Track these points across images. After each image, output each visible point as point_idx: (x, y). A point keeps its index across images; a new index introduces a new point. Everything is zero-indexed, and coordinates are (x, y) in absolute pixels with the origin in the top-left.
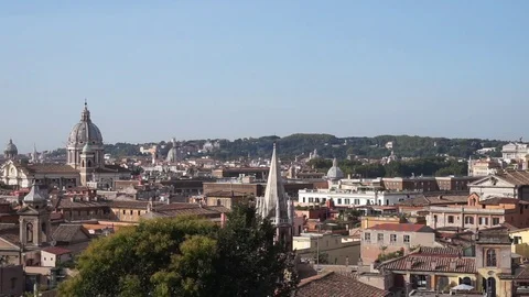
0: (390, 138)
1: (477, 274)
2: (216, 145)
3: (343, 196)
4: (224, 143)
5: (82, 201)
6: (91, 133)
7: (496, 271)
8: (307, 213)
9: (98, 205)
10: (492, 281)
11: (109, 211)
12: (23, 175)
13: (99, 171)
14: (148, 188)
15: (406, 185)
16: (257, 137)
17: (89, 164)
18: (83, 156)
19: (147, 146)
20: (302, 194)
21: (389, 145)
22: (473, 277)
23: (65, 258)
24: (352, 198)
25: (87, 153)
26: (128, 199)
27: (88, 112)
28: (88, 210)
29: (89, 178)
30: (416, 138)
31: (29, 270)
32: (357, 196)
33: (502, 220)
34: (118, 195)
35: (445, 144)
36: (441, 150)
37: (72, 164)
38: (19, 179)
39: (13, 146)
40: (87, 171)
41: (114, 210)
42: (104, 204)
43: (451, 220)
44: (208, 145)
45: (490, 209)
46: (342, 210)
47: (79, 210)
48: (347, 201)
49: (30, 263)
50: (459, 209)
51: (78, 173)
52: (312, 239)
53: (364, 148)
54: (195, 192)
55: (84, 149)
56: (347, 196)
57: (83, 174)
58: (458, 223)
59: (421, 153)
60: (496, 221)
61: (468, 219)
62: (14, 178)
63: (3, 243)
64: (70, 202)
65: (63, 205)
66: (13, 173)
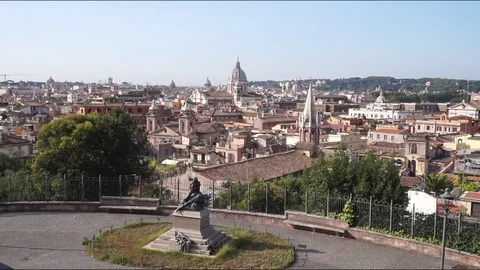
0: (428, 80)
1: (405, 158)
2: (324, 82)
3: (374, 113)
4: (328, 81)
5: (227, 111)
6: (240, 75)
7: (416, 156)
8: (349, 122)
9: (236, 114)
10: (414, 162)
11: (242, 118)
12: (203, 97)
13: (244, 96)
14: (264, 106)
15: (417, 107)
16: (348, 78)
17: (239, 92)
18: (236, 87)
19: (284, 82)
20: (351, 111)
21: (428, 84)
22: (403, 160)
23: (195, 141)
24: (379, 114)
25: (238, 86)
27: (239, 63)
28: (230, 117)
29: (238, 99)
30: (445, 79)
31: (176, 146)
32: (382, 113)
33: (459, 129)
35: (463, 84)
36: (460, 88)
37: (230, 92)
38: (202, 99)
39: (209, 81)
40: (238, 96)
42: (239, 114)
43: (428, 128)
44: (319, 82)
45: (453, 123)
46: (369, 121)
47: (225, 116)
48: (376, 116)
49: (177, 142)
50: (433, 122)
51: (232, 96)
52: (342, 136)
53: (412, 85)
54: (289, 109)
55: (236, 84)
56: (376, 113)
57: (235, 97)
58: (432, 130)
59: (447, 89)
60: (455, 130)
61: (438, 128)
62: (199, 98)
63: (170, 132)
64: (220, 112)
65: (216, 114)
66: (198, 96)
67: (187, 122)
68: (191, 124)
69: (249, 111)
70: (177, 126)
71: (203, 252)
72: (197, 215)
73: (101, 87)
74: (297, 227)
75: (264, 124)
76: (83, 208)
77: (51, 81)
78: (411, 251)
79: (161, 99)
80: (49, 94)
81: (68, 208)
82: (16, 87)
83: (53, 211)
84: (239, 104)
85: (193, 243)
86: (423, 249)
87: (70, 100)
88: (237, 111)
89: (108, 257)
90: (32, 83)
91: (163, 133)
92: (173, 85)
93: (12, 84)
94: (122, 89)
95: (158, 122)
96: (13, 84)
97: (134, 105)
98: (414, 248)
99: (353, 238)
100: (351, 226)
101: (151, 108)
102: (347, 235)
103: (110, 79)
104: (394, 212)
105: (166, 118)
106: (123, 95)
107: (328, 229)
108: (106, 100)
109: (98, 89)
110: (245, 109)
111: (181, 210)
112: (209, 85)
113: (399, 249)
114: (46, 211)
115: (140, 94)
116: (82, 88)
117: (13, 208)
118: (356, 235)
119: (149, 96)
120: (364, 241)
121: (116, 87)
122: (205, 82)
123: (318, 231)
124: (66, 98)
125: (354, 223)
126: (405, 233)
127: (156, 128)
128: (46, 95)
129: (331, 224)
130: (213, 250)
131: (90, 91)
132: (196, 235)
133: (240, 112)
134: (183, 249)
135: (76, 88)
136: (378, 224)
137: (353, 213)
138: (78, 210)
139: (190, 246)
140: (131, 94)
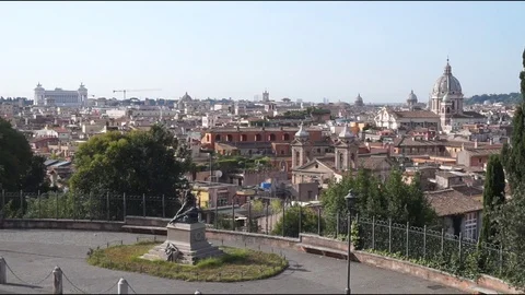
5: (422, 140)
6: (451, 85)
9: (435, 144)
11: (444, 149)
12: (393, 119)
13: (456, 116)
14: (482, 132)
17: (448, 111)
18: (443, 104)
25: (447, 102)
26: (463, 140)
27: (449, 68)
28: (426, 147)
29: (447, 122)
34: (456, 136)
37: (435, 111)
38: (390, 123)
39: (414, 96)
40: (446, 116)
41: (448, 149)
42: (441, 143)
47: (418, 147)
49: (326, 181)
51: (439, 118)
55: (444, 98)
57: (443, 119)
62: (387, 121)
63: (323, 167)
64: (411, 141)
65: (405, 143)
66: (386, 117)
67: (346, 154)
68: (352, 157)
69: (457, 139)
70: (333, 159)
71: (188, 261)
72: (187, 227)
73: (251, 106)
74: (309, 251)
75: (472, 158)
76: (107, 226)
77: (187, 98)
78: (406, 274)
79: (330, 123)
80: (181, 116)
81: (93, 226)
82: (138, 107)
83: (78, 229)
84: (447, 130)
85: (181, 254)
86: (415, 271)
87: (205, 125)
88: (437, 139)
89: (98, 263)
90: (161, 102)
91: (313, 169)
92: (360, 102)
93: (136, 103)
94: (279, 109)
95: (308, 154)
96: (139, 103)
97: (279, 130)
98: (408, 270)
99: (359, 262)
100: (356, 249)
101: (298, 134)
102: (352, 258)
103: (266, 94)
104: (393, 232)
105: (322, 149)
106: (277, 117)
107: (335, 251)
108: (252, 124)
109: (248, 107)
110: (451, 137)
111: (174, 222)
112: (414, 100)
113: (395, 271)
114: (73, 229)
115: (301, 116)
116: (227, 107)
117: (42, 224)
118: (361, 258)
119: (313, 118)
120: (367, 264)
121: (273, 106)
122: (408, 97)
123: (328, 254)
124: (201, 121)
125: (360, 245)
126: (401, 254)
127: (305, 162)
128: (176, 118)
129: (339, 246)
130: (196, 260)
131: (236, 110)
132: (185, 246)
133: (445, 141)
134: (169, 259)
135: (218, 107)
136: (380, 247)
137: (359, 235)
138: (103, 229)
139: (176, 256)
140: (288, 116)
